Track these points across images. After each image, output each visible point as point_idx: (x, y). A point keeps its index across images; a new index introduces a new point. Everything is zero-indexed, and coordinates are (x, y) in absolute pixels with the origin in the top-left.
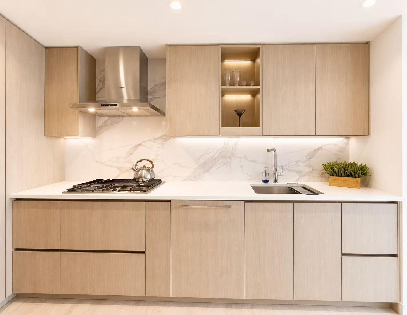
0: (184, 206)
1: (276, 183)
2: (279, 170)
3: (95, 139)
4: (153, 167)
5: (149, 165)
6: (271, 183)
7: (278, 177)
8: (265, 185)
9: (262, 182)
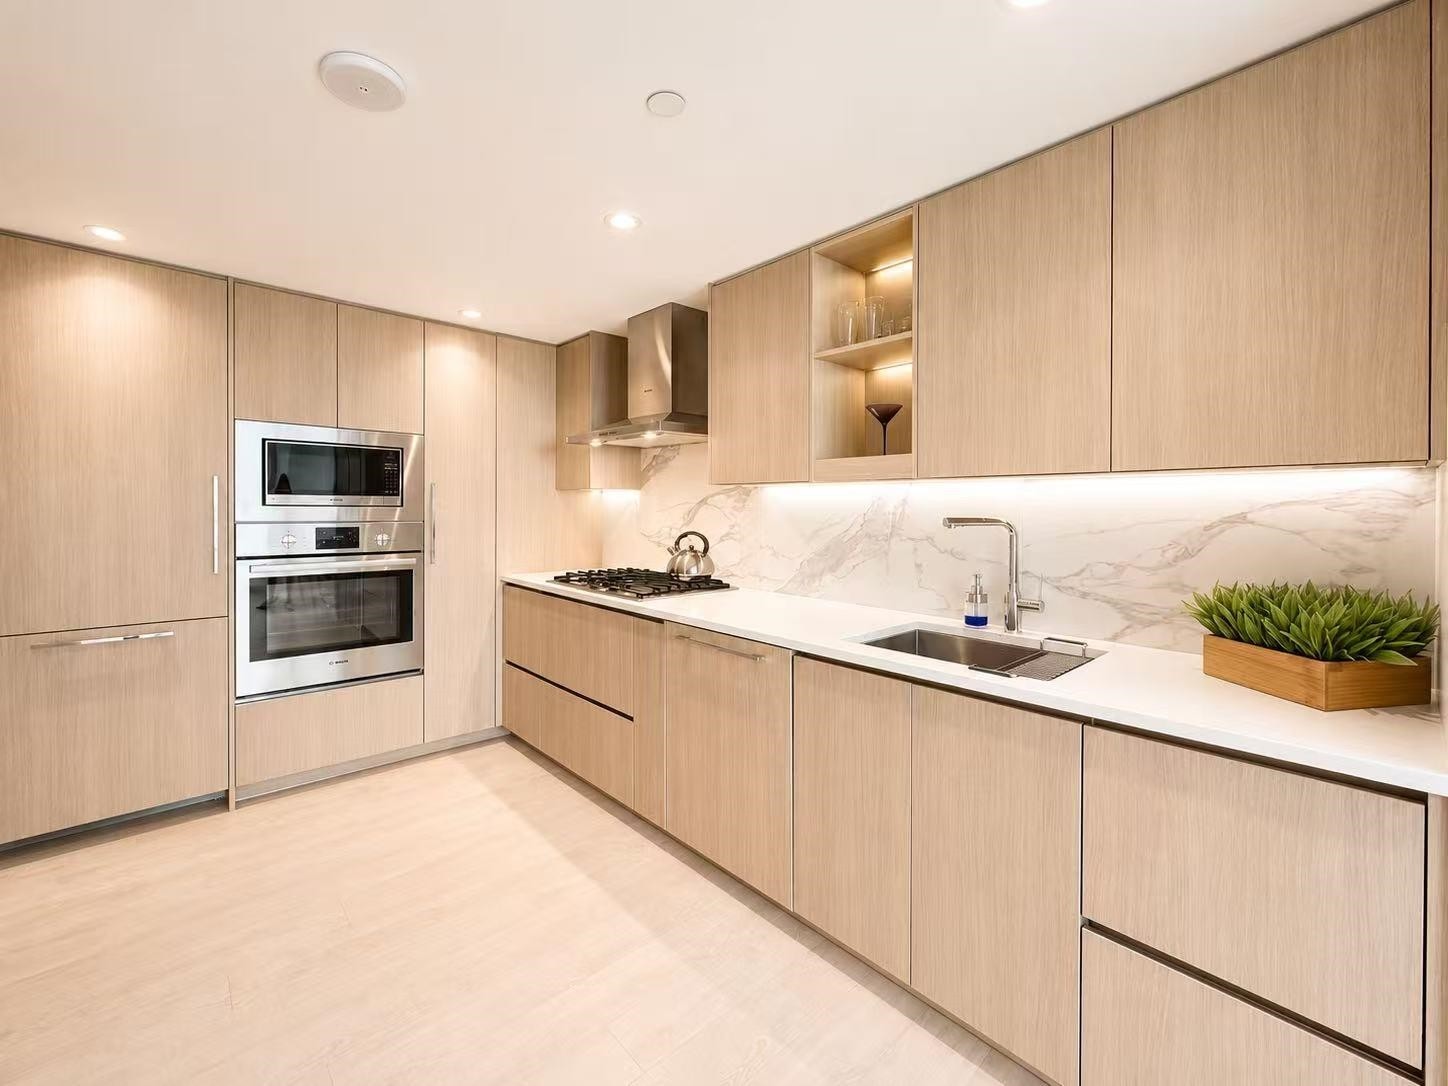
0: (681, 637)
1: (1015, 633)
2: (1030, 592)
3: (640, 489)
4: (706, 550)
5: (699, 546)
6: (994, 632)
7: (1025, 613)
8: (975, 633)
9: (963, 621)
